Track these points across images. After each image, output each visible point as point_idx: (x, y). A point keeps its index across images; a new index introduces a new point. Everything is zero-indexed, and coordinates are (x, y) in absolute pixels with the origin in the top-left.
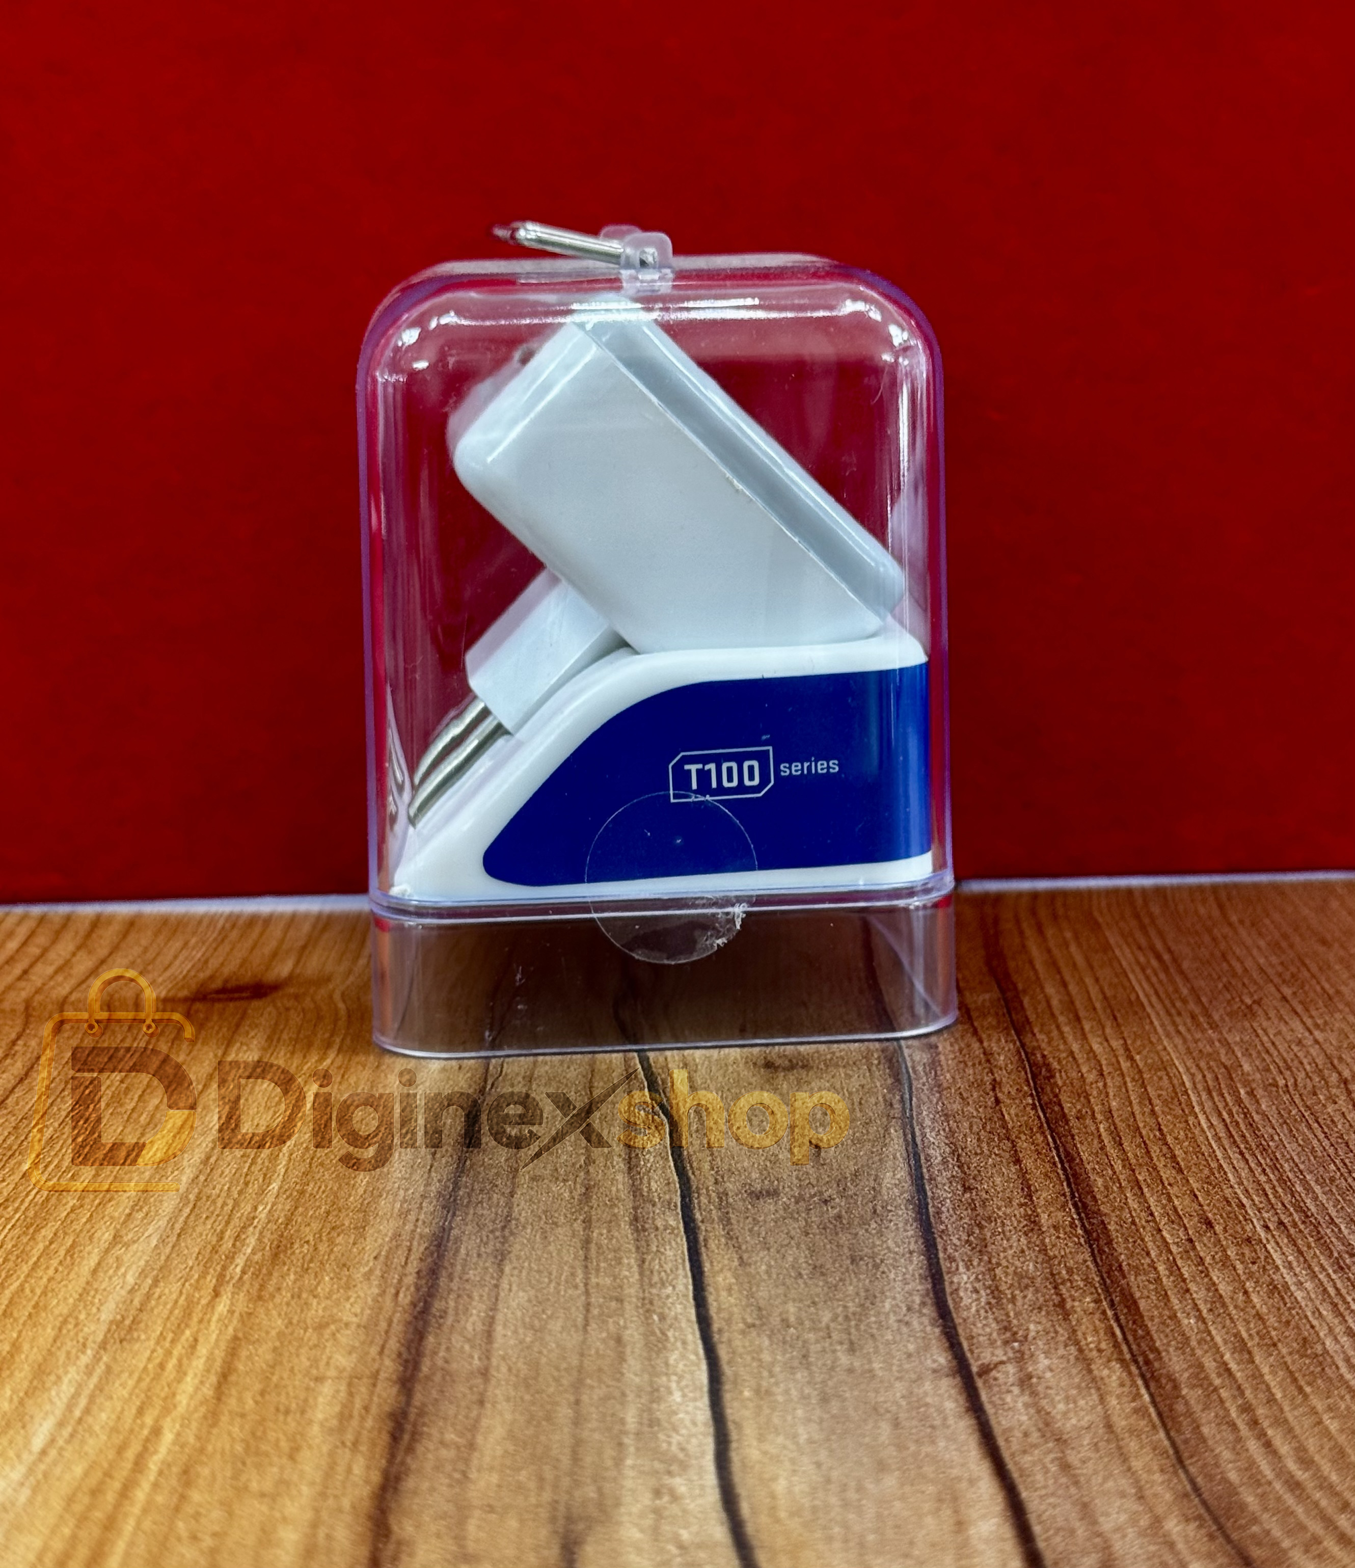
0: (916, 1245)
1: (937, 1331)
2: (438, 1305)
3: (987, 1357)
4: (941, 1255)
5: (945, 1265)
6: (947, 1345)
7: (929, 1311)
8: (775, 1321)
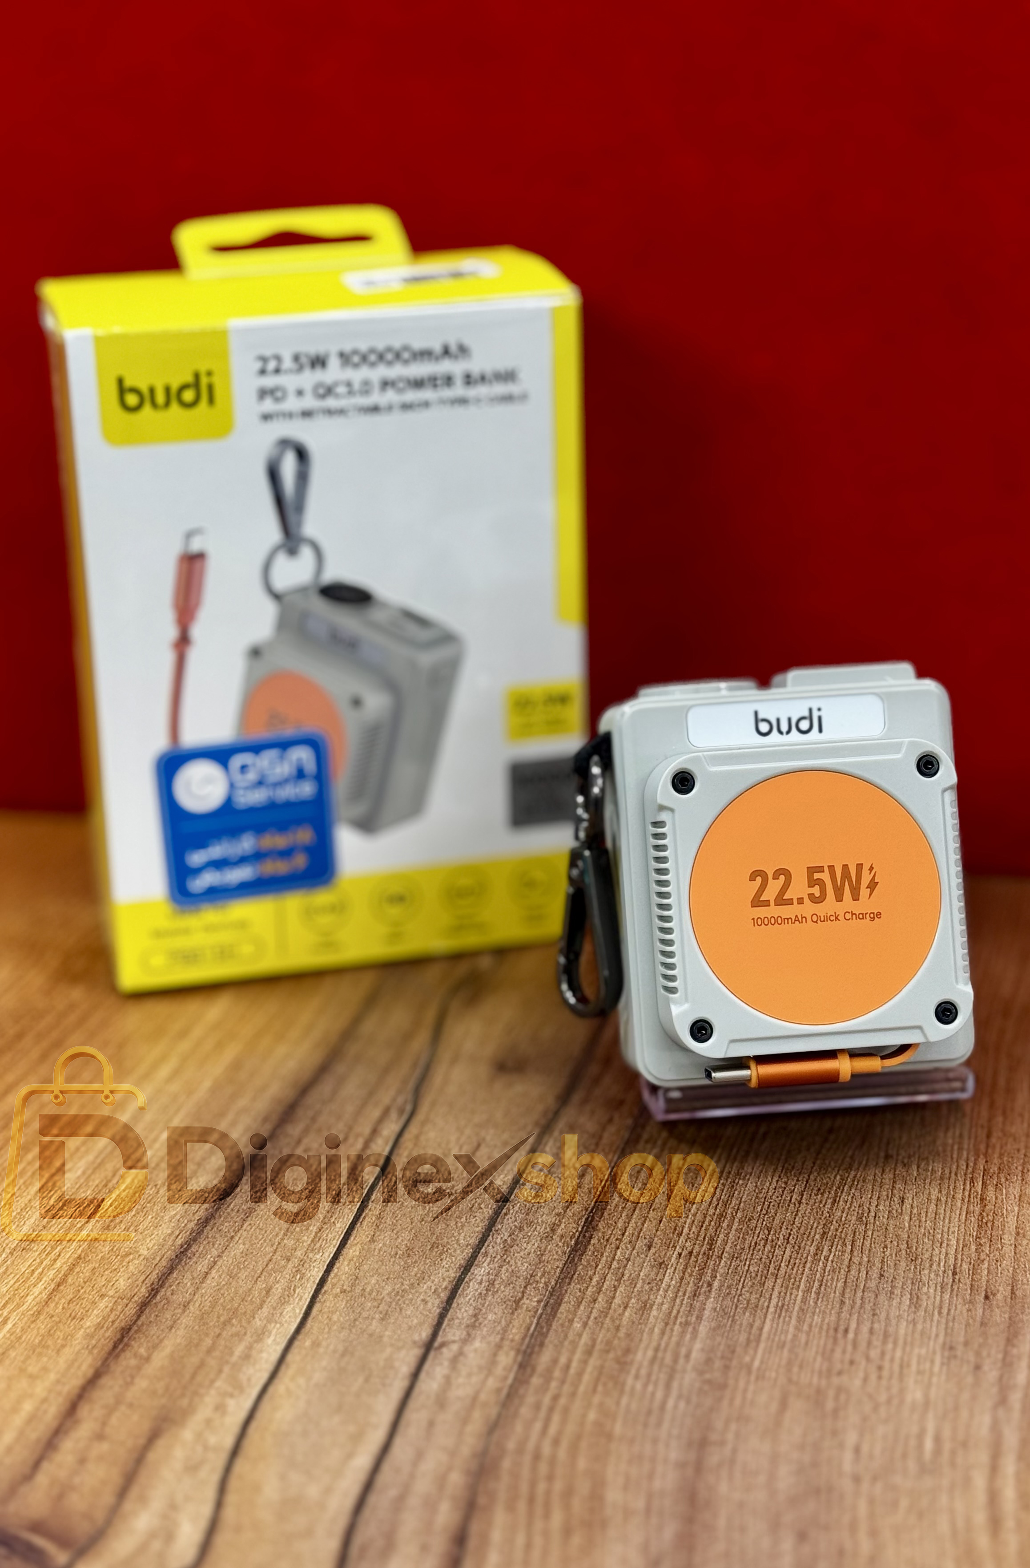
0: (474, 1241)
1: (438, 1311)
2: (194, 1248)
3: (450, 1337)
4: (483, 1250)
5: (480, 1257)
6: (435, 1323)
7: (444, 1295)
8: (358, 1290)
